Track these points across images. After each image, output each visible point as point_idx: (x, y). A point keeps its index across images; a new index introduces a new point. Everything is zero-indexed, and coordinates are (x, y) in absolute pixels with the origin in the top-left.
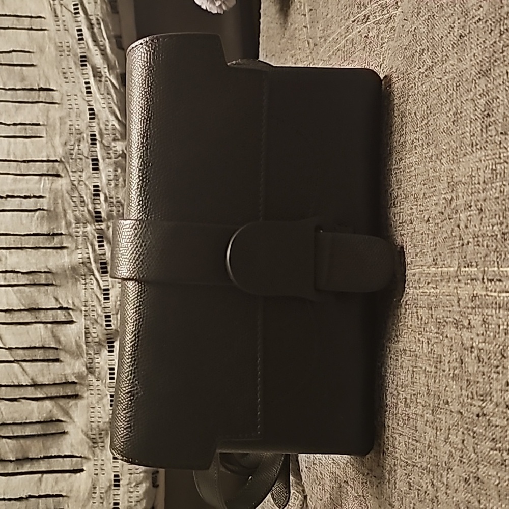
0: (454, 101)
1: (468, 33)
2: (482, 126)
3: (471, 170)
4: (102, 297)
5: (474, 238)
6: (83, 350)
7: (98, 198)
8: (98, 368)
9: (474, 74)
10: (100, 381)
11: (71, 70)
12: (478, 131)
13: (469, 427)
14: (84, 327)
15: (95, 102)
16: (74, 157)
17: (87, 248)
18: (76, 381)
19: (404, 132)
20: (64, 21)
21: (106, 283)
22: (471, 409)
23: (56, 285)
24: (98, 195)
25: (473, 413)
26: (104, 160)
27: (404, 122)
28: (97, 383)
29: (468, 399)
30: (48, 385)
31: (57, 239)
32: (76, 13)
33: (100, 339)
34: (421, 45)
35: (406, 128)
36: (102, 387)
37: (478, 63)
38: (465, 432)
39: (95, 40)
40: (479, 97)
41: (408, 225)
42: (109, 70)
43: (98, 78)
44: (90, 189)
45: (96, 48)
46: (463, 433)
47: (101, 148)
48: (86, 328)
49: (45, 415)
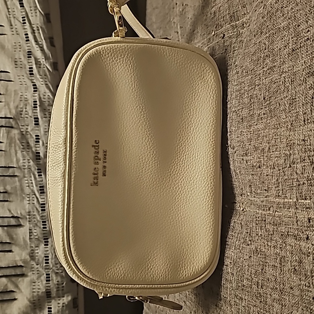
0: (290, 91)
1: (300, 48)
2: (311, 108)
3: (304, 136)
4: (40, 209)
5: (307, 181)
6: (27, 244)
7: (38, 143)
8: (37, 256)
9: (305, 74)
10: (39, 265)
11: (21, 60)
12: (309, 111)
13: (307, 306)
14: (28, 229)
15: (36, 80)
16: (22, 116)
17: (31, 177)
18: (23, 265)
19: (252, 108)
20: (16, 28)
21: (43, 200)
22: (308, 294)
23: (10, 201)
24: (39, 142)
25: (309, 297)
26: (42, 118)
27: (253, 102)
28: (37, 266)
29: (305, 287)
30: (5, 267)
31: (11, 170)
32: (24, 23)
33: (39, 237)
34: (264, 53)
35: (254, 105)
36: (40, 269)
37: (307, 67)
38: (304, 309)
39: (36, 41)
40: (309, 89)
41: (257, 168)
42: (45, 60)
43: (39, 66)
44: (33, 138)
45: (37, 46)
46: (302, 309)
47: (40, 111)
48: (30, 230)
49: (2, 288)
